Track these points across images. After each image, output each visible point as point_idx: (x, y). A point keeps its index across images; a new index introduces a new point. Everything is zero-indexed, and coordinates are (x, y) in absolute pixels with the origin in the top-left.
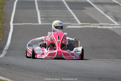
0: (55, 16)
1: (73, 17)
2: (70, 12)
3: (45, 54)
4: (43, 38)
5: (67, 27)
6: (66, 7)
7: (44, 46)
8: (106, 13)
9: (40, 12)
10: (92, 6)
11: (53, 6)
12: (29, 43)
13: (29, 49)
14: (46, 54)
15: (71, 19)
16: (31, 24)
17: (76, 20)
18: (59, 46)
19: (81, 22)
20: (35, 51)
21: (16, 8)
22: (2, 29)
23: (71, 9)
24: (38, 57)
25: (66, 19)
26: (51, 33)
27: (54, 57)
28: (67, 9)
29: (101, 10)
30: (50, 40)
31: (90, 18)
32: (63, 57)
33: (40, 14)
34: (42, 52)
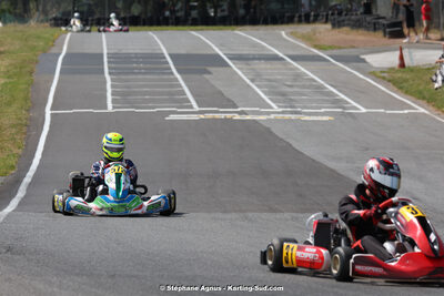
1: (184, 93)
2: (177, 80)
6: (170, 69)
9: (112, 80)
10: (228, 65)
11: (142, 65)
15: (176, 97)
17: (188, 100)
23: (179, 71)
28: (172, 73)
31: (221, 93)
33: (112, 86)
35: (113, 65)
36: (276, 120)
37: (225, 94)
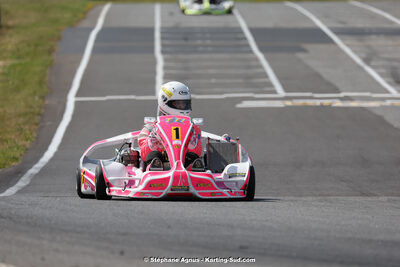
0: (212, 71)
1: (266, 75)
2: (257, 59)
3: (137, 182)
4: (129, 136)
5: (239, 106)
6: (248, 46)
7: (132, 160)
8: (367, 61)
9: (165, 60)
10: (330, 41)
11: (209, 42)
12: (85, 154)
13: (85, 169)
14: (140, 184)
15: (255, 81)
16: (133, 97)
17: (270, 85)
18: (178, 158)
19: (286, 89)
20: (105, 174)
21: (95, 51)
22: (39, 114)
23: (261, 49)
24: (113, 193)
25: (241, 81)
26: (153, 120)
27: (164, 192)
28: (251, 52)
29: (355, 52)
30: (150, 144)
31: (318, 76)
32: (193, 190)
33: (165, 68)
34: (126, 177)
35: (167, 42)
36: (392, 107)
37: (325, 76)
